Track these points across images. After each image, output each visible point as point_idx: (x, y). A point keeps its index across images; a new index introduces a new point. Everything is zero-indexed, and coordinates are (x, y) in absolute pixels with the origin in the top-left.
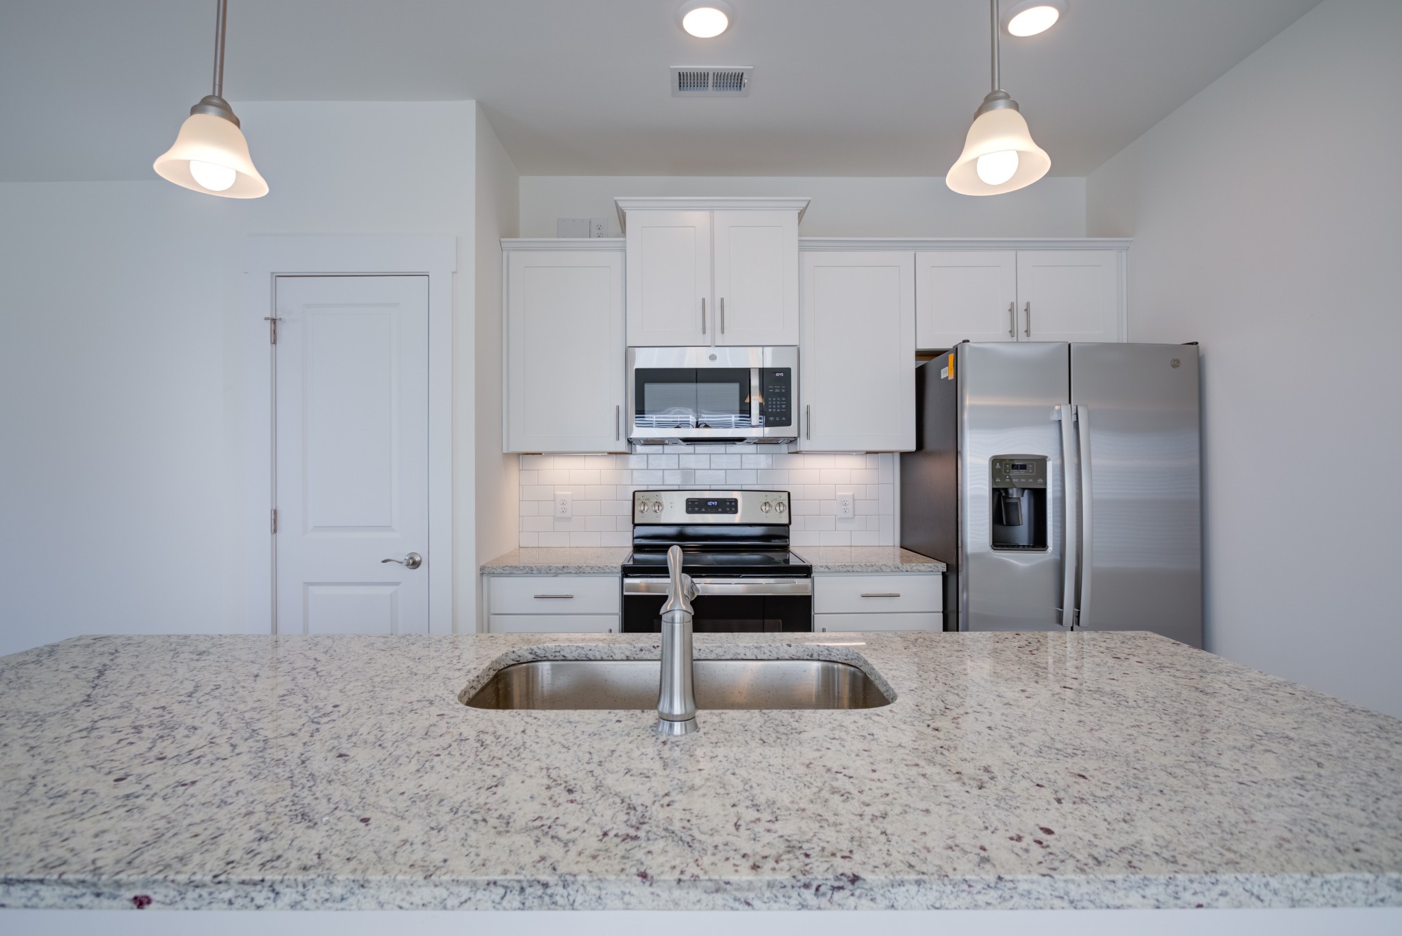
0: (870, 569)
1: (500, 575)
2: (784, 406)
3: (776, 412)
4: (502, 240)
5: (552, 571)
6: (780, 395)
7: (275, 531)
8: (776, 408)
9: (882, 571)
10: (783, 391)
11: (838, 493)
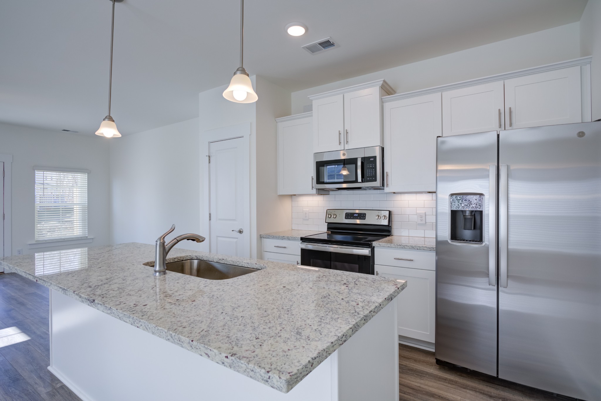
0: (399, 247)
1: (265, 238)
2: (374, 173)
3: (370, 176)
4: (276, 119)
5: (280, 238)
6: (372, 168)
7: (210, 220)
8: (370, 174)
9: (405, 248)
10: (373, 166)
11: (417, 212)
